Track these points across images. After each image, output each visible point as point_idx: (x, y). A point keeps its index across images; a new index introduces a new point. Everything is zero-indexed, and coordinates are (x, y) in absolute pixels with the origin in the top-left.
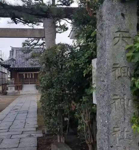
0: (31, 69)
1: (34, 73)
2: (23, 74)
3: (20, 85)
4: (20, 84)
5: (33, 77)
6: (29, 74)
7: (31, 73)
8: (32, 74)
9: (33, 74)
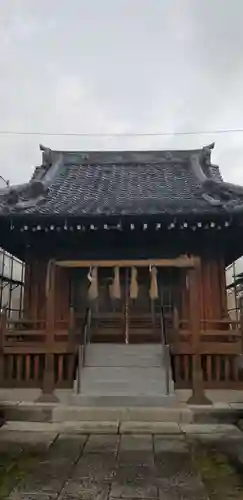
0: (152, 226)
1: (159, 269)
2: (86, 270)
3: (62, 348)
4: (58, 339)
5: (154, 293)
6: (125, 272)
7: (139, 269)
8: (144, 273)
9: (153, 272)
